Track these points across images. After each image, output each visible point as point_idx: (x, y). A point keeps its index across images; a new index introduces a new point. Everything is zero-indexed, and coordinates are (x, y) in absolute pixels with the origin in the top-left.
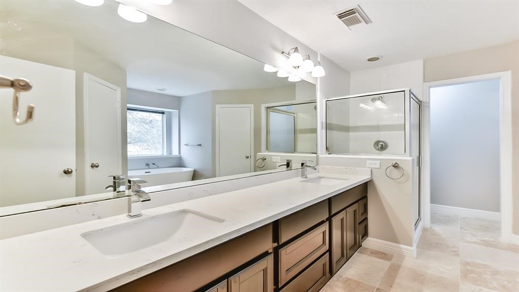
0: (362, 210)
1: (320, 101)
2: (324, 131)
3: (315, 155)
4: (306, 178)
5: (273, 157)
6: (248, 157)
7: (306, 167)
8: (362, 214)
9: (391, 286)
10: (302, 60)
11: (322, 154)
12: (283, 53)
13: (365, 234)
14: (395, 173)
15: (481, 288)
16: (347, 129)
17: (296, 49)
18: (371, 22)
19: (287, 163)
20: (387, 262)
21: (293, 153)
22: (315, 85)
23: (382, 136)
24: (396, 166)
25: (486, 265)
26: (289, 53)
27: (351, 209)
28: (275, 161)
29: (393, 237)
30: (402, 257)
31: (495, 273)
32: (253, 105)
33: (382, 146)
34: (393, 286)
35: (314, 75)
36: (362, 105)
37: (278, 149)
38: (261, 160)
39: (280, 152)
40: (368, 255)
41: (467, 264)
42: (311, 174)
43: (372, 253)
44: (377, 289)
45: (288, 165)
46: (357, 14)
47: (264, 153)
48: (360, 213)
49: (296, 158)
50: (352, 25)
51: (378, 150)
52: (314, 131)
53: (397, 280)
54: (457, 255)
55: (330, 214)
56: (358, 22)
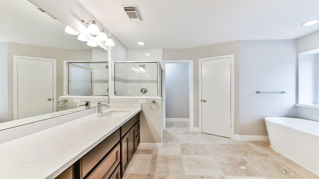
0: (137, 129)
1: (111, 62)
2: (113, 81)
3: (107, 97)
4: (102, 113)
5: (74, 99)
6: (51, 100)
7: (101, 106)
8: (137, 131)
9: (155, 170)
10: (99, 32)
11: (112, 96)
12: (83, 21)
13: (139, 142)
14: (154, 106)
15: (189, 156)
16: (126, 81)
17: (94, 22)
18: (143, 20)
19: (86, 103)
20: (150, 155)
21: (90, 96)
22: (107, 52)
23: (144, 86)
24: (154, 102)
25: (188, 144)
26: (88, 23)
27: (132, 131)
28: (75, 102)
29: (152, 140)
30: (157, 150)
31: (192, 146)
32: (55, 60)
33: (144, 91)
34: (155, 169)
35: (106, 44)
36: (133, 68)
37: (78, 93)
38: (62, 101)
39: (80, 95)
40: (141, 154)
41: (182, 145)
42: (105, 110)
43: (142, 152)
44: (148, 175)
45: (87, 104)
46: (136, 11)
47: (66, 96)
48: (137, 130)
49: (93, 100)
50: (132, 18)
51: (143, 93)
52: (107, 81)
53: (157, 165)
54: (178, 142)
55: (120, 137)
56: (136, 17)
